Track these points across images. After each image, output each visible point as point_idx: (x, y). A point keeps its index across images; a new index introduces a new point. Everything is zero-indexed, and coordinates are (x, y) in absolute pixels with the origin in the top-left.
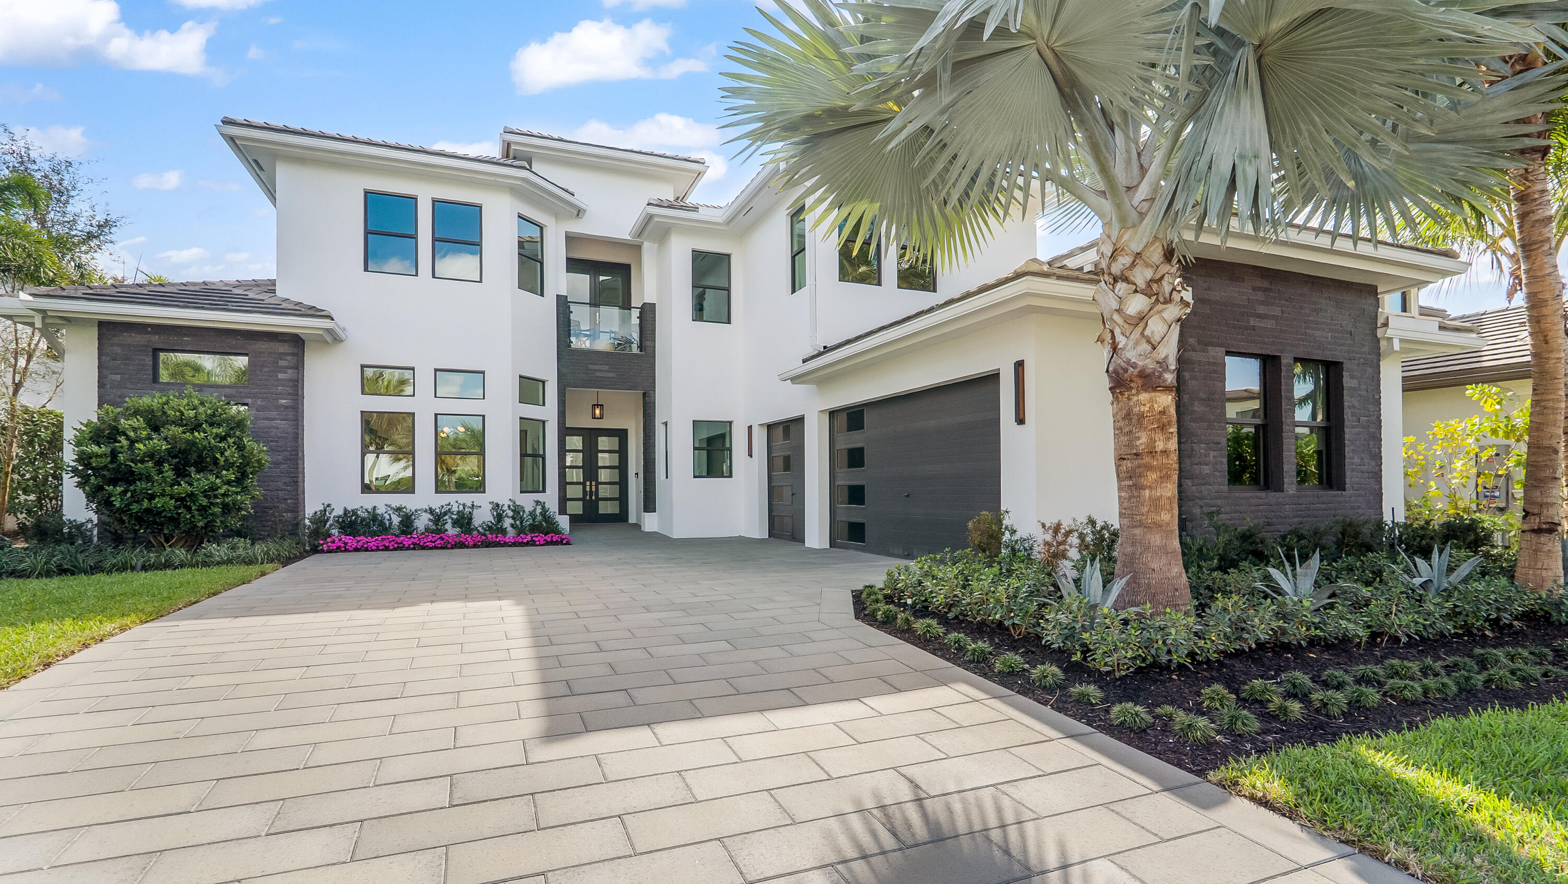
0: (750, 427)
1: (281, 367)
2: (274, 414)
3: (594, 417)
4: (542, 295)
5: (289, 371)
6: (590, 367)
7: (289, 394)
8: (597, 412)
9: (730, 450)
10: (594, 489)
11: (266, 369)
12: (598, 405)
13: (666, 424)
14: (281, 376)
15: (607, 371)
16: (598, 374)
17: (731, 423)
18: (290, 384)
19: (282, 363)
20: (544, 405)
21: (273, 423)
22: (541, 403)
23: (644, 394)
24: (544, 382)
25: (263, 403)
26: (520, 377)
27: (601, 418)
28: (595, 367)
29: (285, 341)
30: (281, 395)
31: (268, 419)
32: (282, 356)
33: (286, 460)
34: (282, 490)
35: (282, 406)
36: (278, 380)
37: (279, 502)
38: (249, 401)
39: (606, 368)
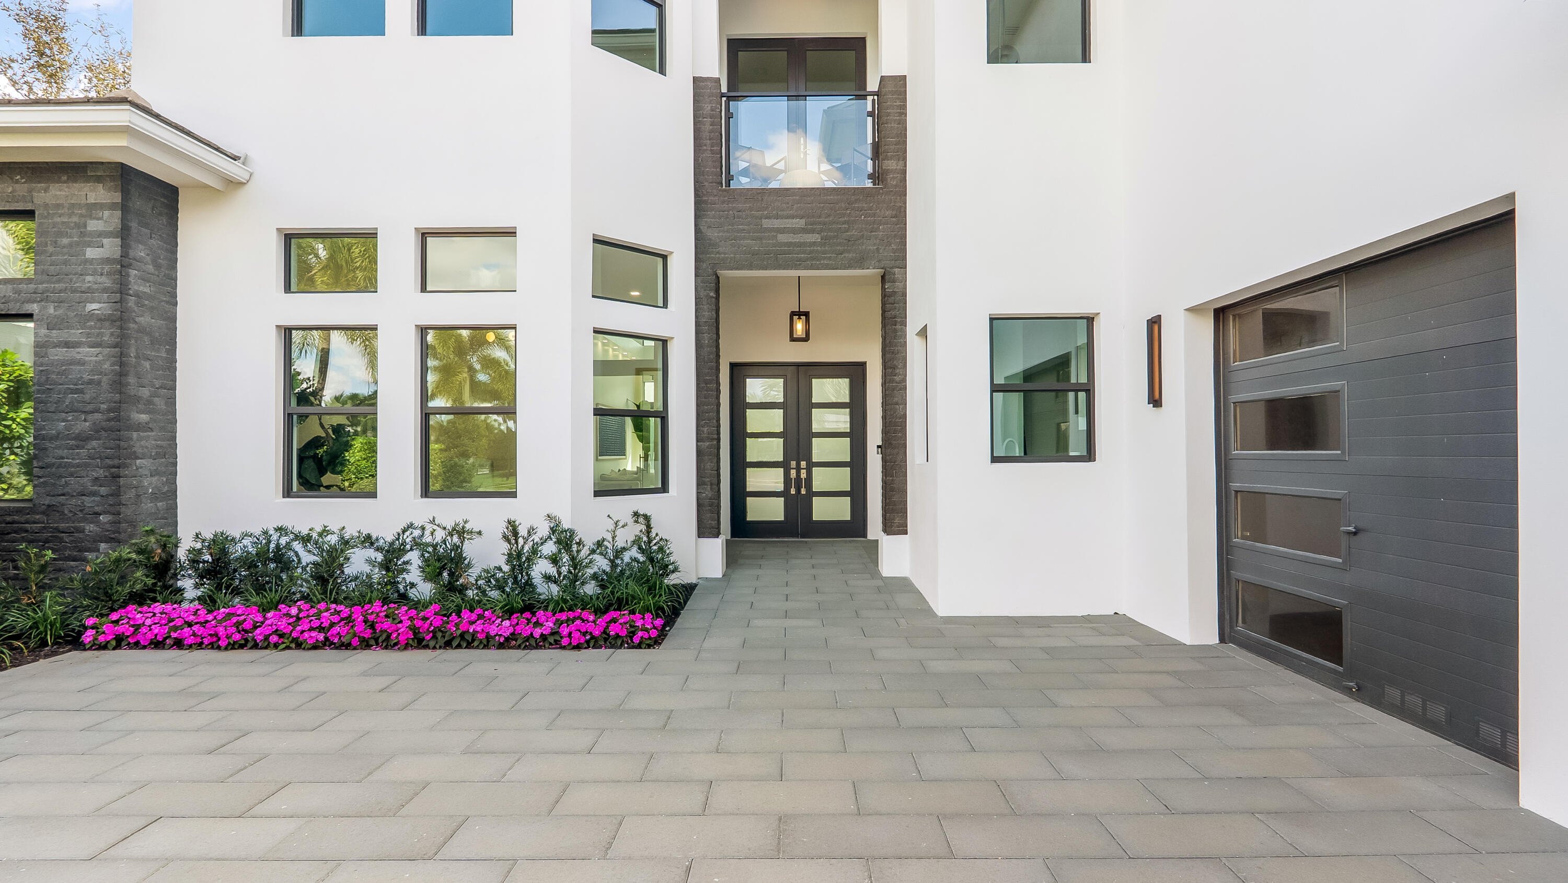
0: (1154, 324)
1: (91, 234)
2: (75, 334)
3: (793, 339)
4: (662, 71)
5: (106, 241)
6: (767, 223)
7: (105, 290)
8: (799, 326)
9: (1089, 390)
10: (803, 474)
11: (65, 241)
12: (799, 314)
13: (923, 333)
14: (91, 253)
15: (804, 231)
16: (782, 238)
17: (1090, 320)
18: (107, 268)
19: (94, 225)
20: (665, 305)
21: (74, 353)
22: (661, 303)
23: (883, 277)
24: (664, 258)
25: (60, 312)
26: (597, 241)
27: (806, 339)
28: (777, 223)
29: (99, 179)
30: (89, 293)
31: (67, 345)
32: (92, 209)
33: (97, 430)
34: (94, 494)
35: (91, 316)
36: (86, 261)
37: (84, 520)
38: (34, 308)
39: (800, 223)
